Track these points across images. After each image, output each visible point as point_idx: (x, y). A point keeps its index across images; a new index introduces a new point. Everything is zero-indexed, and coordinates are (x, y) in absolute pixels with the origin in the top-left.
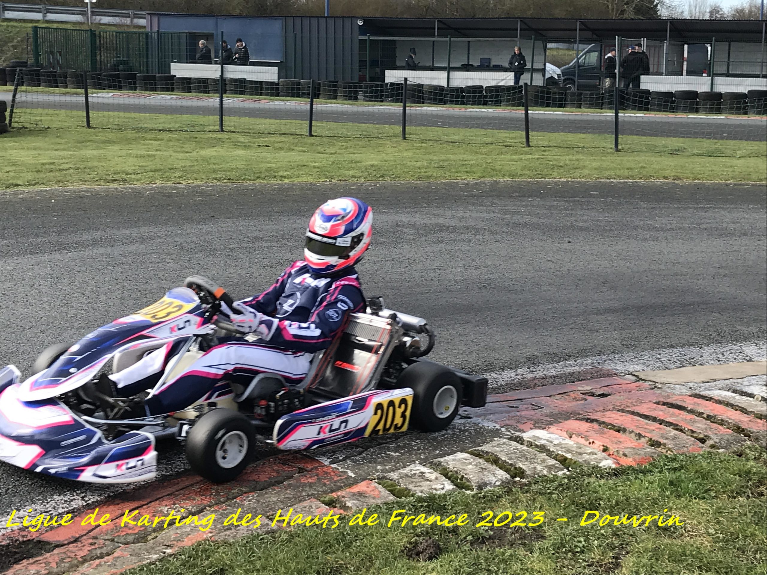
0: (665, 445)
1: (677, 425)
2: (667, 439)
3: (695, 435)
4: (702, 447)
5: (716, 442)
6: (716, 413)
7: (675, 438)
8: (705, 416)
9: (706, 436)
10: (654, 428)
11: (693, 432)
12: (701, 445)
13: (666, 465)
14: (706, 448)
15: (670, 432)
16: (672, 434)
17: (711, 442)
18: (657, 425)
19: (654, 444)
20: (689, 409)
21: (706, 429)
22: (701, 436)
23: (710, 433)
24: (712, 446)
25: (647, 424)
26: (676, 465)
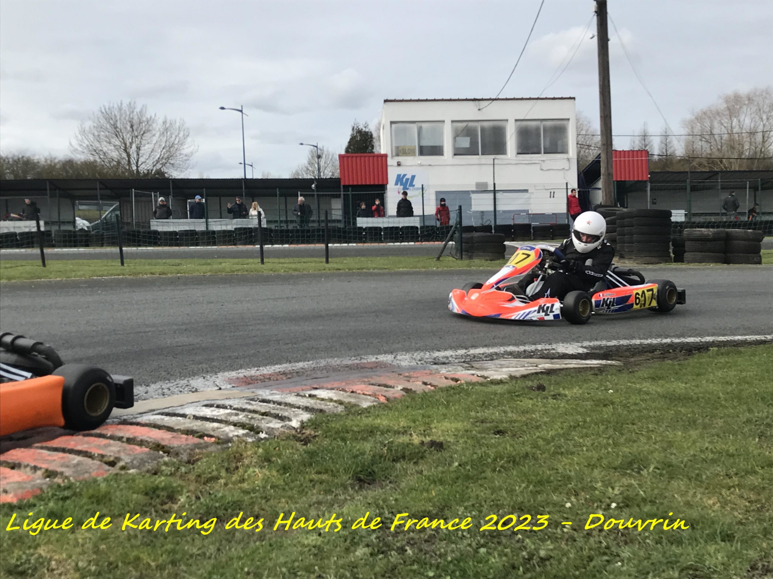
0: (62, 473)
1: (87, 452)
2: (67, 466)
3: (105, 459)
4: (109, 470)
5: (127, 463)
6: (136, 435)
7: (78, 464)
8: (125, 440)
9: (116, 458)
10: (55, 458)
11: (103, 456)
12: (107, 467)
13: (56, 495)
14: (114, 470)
15: (74, 459)
16: (75, 462)
17: (121, 464)
18: (61, 454)
19: (50, 474)
20: (109, 435)
21: (119, 452)
22: (112, 459)
23: (122, 456)
24: (123, 468)
25: (49, 455)
26: (66, 493)
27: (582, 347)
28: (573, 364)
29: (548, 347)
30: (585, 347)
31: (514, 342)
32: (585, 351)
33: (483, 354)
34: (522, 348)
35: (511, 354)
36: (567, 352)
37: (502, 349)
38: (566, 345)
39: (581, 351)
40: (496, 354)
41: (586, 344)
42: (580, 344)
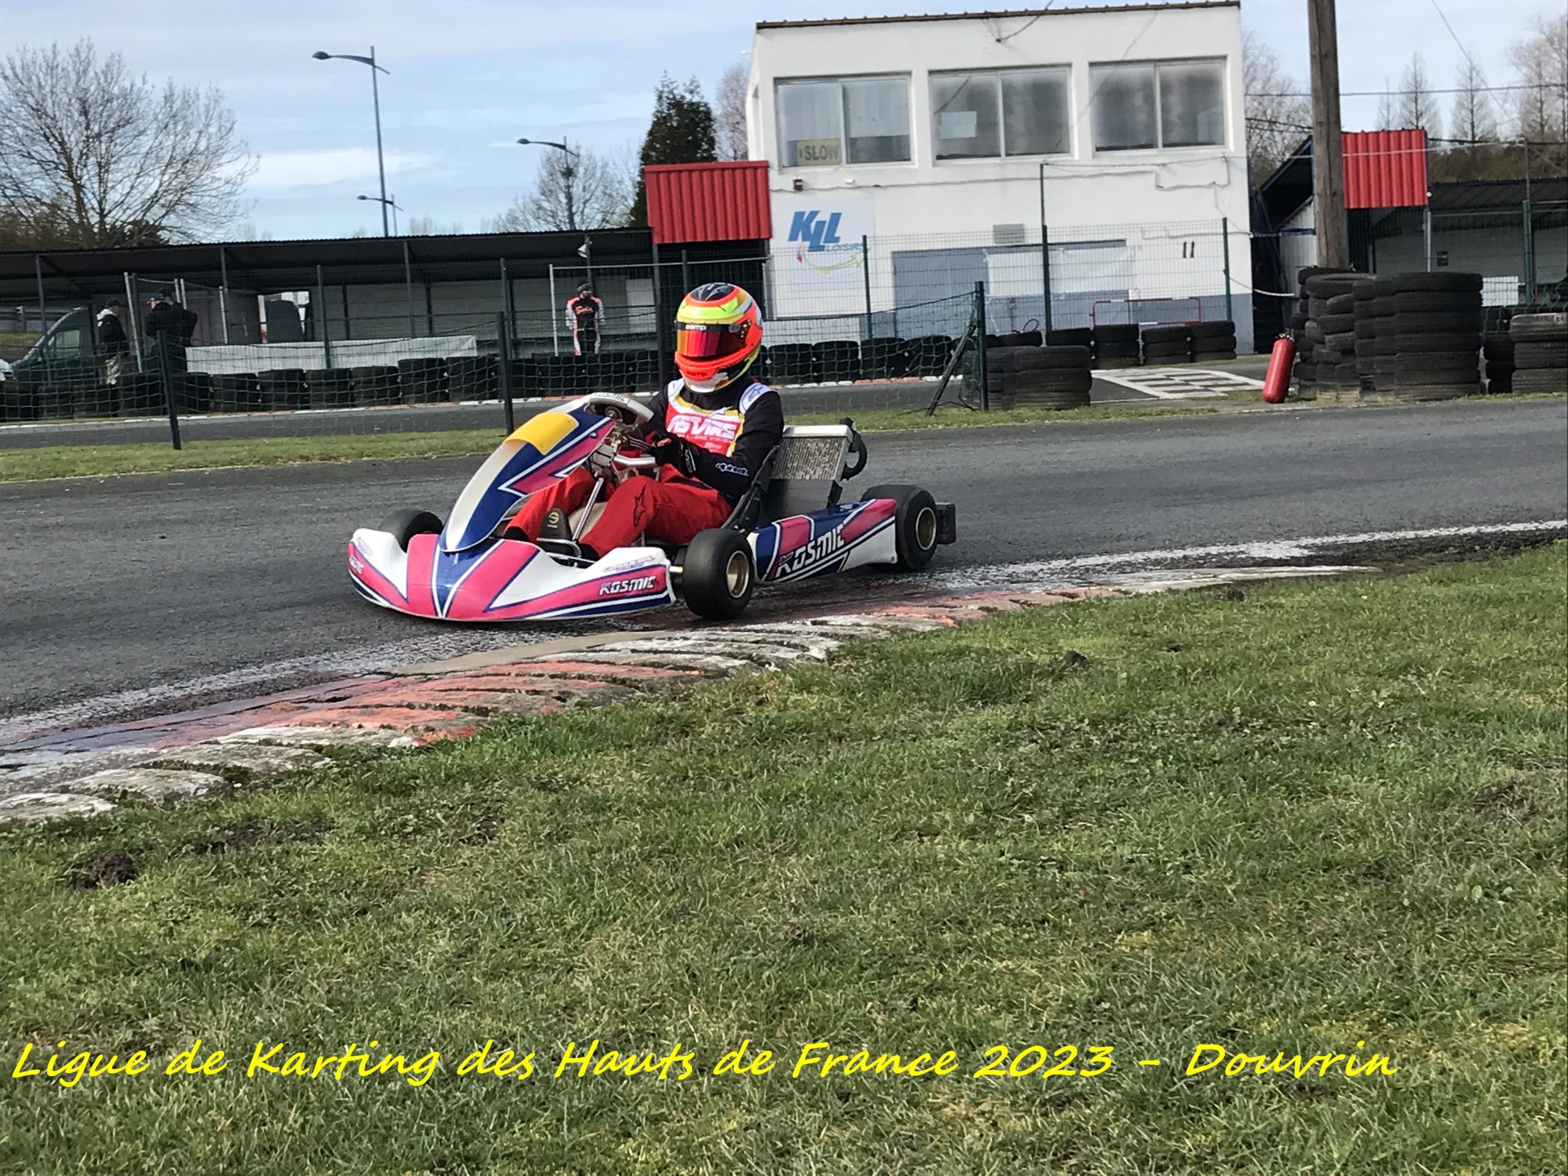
0: (495, 710)
1: (504, 689)
2: (496, 702)
7: (510, 700)
8: (547, 675)
9: (564, 693)
15: (496, 696)
19: (476, 711)
21: (559, 686)
23: (568, 691)
27: (1298, 546)
28: (1285, 572)
29: (1230, 549)
30: (1305, 547)
31: (1160, 544)
32: (1306, 552)
33: (1103, 565)
34: (1179, 554)
35: (1158, 562)
36: (1270, 556)
37: (1140, 557)
38: (1265, 545)
39: (1297, 553)
40: (1129, 564)
41: (1304, 541)
42: (1295, 543)
